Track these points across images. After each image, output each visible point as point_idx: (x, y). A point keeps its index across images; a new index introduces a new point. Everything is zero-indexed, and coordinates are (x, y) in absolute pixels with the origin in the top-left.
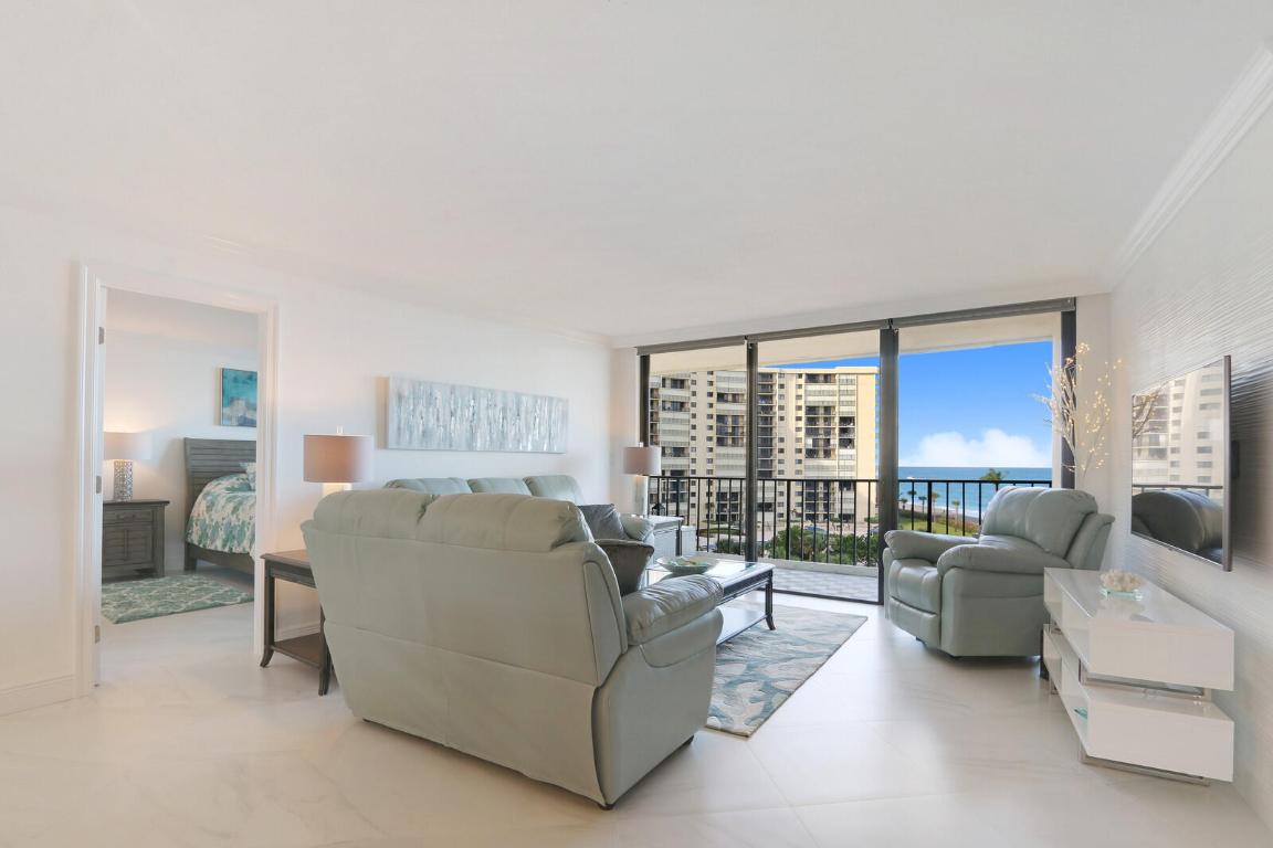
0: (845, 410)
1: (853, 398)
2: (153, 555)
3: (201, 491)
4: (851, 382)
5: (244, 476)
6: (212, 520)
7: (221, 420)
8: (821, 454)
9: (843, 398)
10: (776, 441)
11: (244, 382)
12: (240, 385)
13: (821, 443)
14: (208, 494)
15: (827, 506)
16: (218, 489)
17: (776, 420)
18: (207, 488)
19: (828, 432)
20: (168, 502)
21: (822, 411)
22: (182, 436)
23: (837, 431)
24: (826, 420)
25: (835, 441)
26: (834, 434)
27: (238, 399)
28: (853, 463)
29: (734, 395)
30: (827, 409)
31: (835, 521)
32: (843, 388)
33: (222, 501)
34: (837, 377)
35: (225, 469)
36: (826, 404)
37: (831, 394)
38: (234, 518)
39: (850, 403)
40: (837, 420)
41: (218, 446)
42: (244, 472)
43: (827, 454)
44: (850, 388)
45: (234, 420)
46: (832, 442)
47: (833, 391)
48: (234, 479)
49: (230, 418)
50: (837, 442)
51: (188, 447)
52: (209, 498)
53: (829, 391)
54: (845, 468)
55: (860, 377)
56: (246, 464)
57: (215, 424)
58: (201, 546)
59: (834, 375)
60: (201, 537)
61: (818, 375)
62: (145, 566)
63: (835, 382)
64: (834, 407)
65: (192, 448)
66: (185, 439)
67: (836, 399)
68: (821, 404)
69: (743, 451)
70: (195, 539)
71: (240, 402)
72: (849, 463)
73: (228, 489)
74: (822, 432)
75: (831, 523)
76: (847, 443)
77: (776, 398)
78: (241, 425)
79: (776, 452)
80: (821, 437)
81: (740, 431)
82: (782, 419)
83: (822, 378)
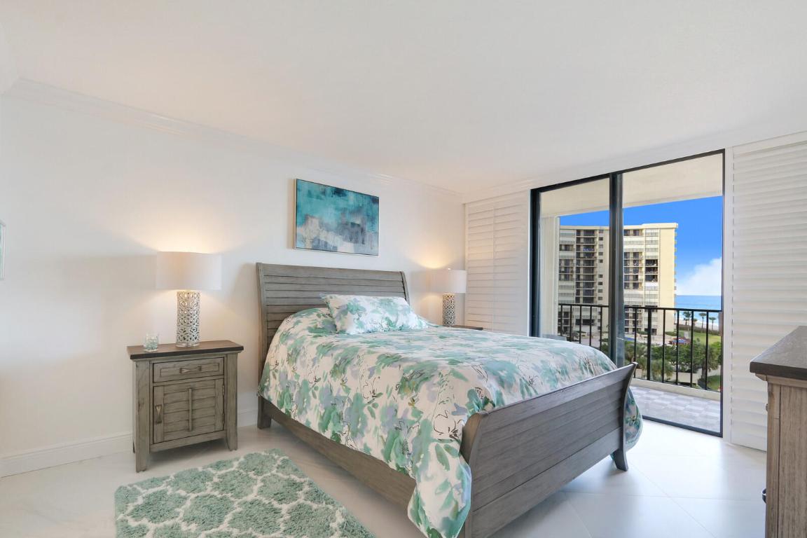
0: (650, 255)
1: (656, 246)
2: (224, 420)
3: (276, 330)
4: (655, 235)
5: (324, 311)
6: (297, 376)
7: (294, 242)
8: (631, 286)
9: (648, 246)
10: (597, 277)
11: (318, 197)
12: (314, 199)
13: (631, 278)
14: (286, 336)
15: (635, 323)
16: (297, 327)
17: (597, 262)
18: (284, 327)
19: (636, 270)
20: (241, 348)
21: (631, 256)
22: (254, 262)
23: (644, 269)
24: (635, 261)
25: (642, 276)
26: (641, 272)
27: (312, 217)
28: (656, 292)
29: (566, 246)
30: (636, 254)
31: (643, 333)
32: (648, 239)
33: (311, 351)
34: (644, 232)
35: (302, 302)
36: (635, 251)
37: (640, 243)
38: (336, 384)
39: (655, 250)
40: (644, 262)
41: (291, 274)
42: (325, 305)
43: (636, 286)
44: (654, 239)
45: (308, 241)
46: (639, 277)
47: (641, 242)
48: (314, 316)
49: (304, 240)
50: (644, 277)
51: (262, 274)
52: (290, 342)
53: (637, 242)
54: (650, 296)
55: (662, 230)
56: (328, 296)
57: (288, 247)
58: (283, 410)
59: (642, 230)
60: (282, 396)
61: (629, 230)
62: (214, 437)
63: (642, 235)
64: (641, 253)
65: (264, 275)
66: (258, 265)
67: (643, 247)
68: (631, 251)
69: (573, 284)
70: (273, 395)
71: (314, 220)
72: (653, 292)
73: (311, 330)
74: (631, 270)
75: (638, 334)
76: (652, 278)
77: (597, 247)
78: (315, 248)
79: (597, 284)
80: (631, 274)
81: (570, 270)
82: (601, 261)
83: (632, 233)
